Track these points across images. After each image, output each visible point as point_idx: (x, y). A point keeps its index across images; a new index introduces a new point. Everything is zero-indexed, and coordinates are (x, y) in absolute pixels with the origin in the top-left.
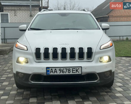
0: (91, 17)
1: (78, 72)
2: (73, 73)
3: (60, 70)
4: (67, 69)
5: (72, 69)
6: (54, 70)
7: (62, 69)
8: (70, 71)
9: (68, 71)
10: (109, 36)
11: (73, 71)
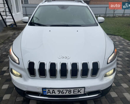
0: (88, 10)
1: (80, 92)
2: (74, 93)
3: (59, 91)
4: (67, 90)
5: (74, 90)
6: (51, 91)
7: (61, 90)
8: (71, 92)
9: (68, 92)
10: (107, 34)
11: (74, 91)
